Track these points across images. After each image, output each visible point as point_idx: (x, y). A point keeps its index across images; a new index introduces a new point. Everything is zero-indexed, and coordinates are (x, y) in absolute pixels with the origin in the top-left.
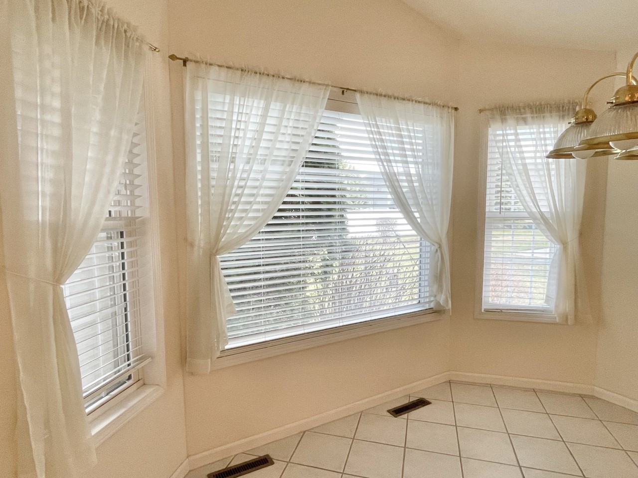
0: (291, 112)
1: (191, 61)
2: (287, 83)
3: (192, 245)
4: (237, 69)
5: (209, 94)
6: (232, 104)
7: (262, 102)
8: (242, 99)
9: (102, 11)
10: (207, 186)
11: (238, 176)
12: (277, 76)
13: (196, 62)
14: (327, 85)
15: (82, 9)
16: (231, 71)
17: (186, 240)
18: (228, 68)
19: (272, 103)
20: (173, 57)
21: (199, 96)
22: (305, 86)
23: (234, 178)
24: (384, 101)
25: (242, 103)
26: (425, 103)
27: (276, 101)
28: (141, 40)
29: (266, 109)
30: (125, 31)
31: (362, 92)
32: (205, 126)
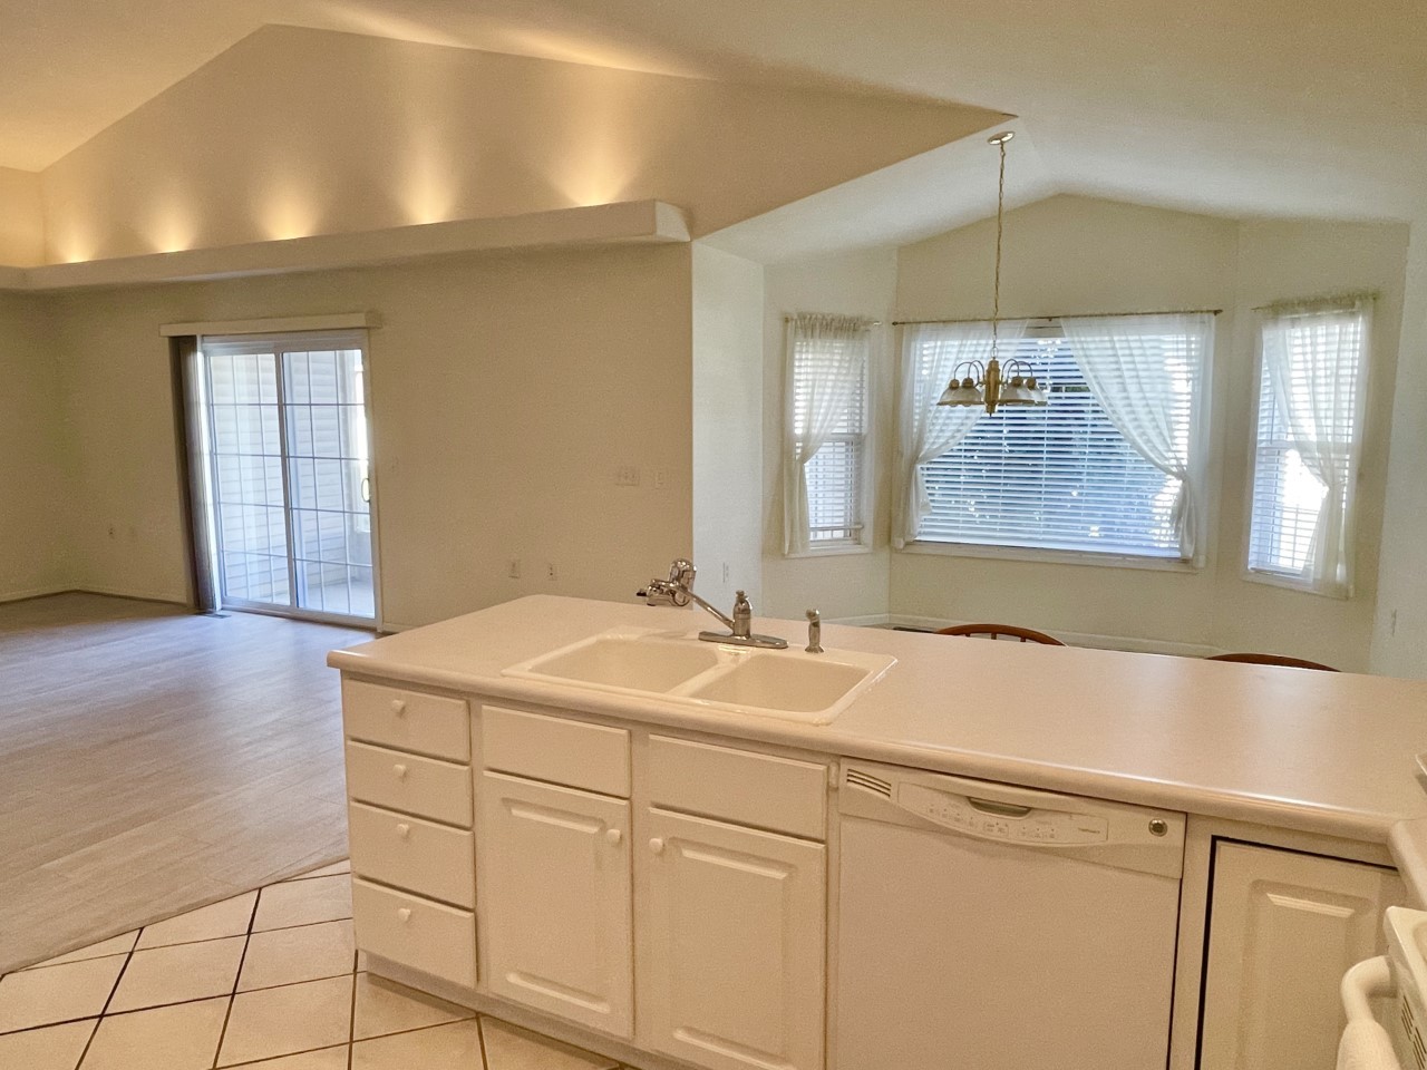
1: (906, 323)
2: (984, 324)
12: (974, 320)
13: (910, 323)
14: (1025, 318)
16: (935, 324)
17: (898, 452)
20: (896, 323)
22: (1001, 323)
28: (868, 323)
31: (1067, 317)
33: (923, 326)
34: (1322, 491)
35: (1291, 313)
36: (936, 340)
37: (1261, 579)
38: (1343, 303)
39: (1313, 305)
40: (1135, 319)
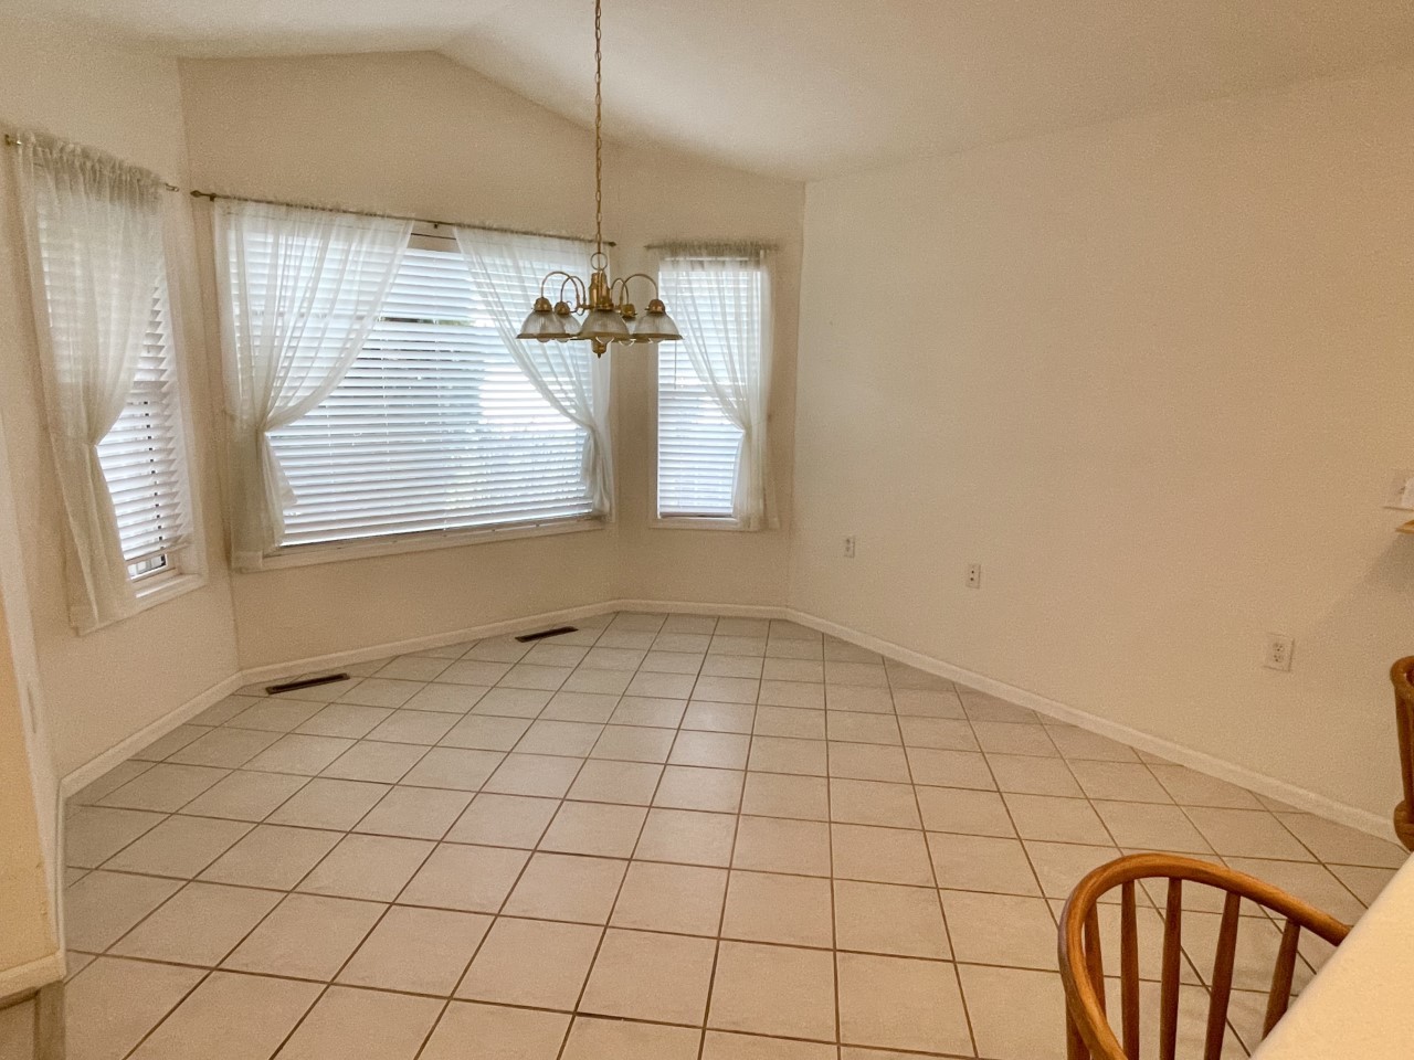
0: (360, 252)
1: (219, 197)
2: (351, 218)
3: (233, 418)
4: (282, 204)
5: (245, 234)
6: (276, 245)
7: (318, 241)
8: (290, 238)
9: (113, 167)
10: (247, 347)
11: (289, 334)
12: (336, 210)
13: (226, 197)
14: (409, 219)
15: (95, 172)
16: (272, 206)
17: (224, 412)
18: (270, 202)
19: (331, 242)
20: (195, 194)
21: (232, 235)
22: (376, 222)
23: (282, 338)
24: (496, 236)
25: (290, 242)
26: (560, 237)
27: (337, 239)
28: (156, 183)
29: (324, 249)
30: (138, 180)
31: (460, 225)
32: (242, 275)
33: (250, 208)
34: (740, 434)
35: (691, 255)
36: (305, 237)
37: (669, 524)
38: (750, 252)
39: (717, 250)
40: (536, 240)
